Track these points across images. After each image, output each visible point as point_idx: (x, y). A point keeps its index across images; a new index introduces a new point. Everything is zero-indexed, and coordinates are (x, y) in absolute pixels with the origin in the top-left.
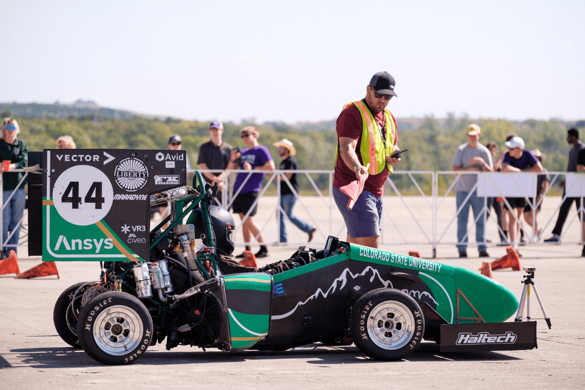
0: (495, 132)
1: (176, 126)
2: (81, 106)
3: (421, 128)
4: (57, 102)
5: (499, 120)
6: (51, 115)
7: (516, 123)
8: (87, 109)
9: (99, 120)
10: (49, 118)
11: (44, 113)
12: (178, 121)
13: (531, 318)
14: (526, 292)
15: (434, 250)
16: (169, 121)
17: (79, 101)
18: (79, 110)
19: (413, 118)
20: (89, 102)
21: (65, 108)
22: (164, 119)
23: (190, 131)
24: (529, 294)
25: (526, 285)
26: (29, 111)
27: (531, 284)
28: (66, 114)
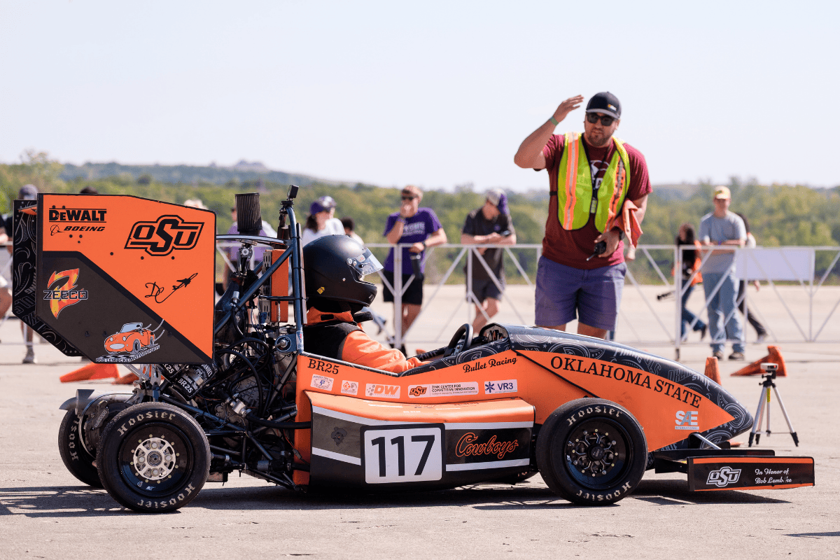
0: (793, 202)
1: (368, 194)
2: (244, 169)
3: (695, 196)
4: (213, 165)
5: (798, 187)
6: (205, 180)
7: (821, 190)
8: (252, 173)
9: (268, 187)
10: (202, 185)
11: (196, 179)
12: (371, 188)
13: (772, 432)
14: (765, 397)
15: (678, 351)
16: (360, 188)
17: (242, 163)
18: (242, 174)
19: (683, 184)
20: (255, 164)
21: (224, 172)
22: (352, 185)
23: (387, 201)
24: (768, 400)
25: (765, 388)
26: (176, 175)
27: (771, 387)
28: (224, 180)
